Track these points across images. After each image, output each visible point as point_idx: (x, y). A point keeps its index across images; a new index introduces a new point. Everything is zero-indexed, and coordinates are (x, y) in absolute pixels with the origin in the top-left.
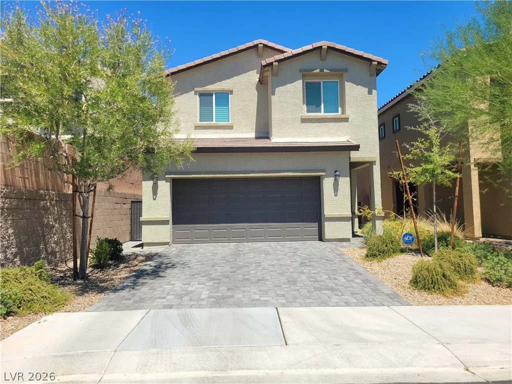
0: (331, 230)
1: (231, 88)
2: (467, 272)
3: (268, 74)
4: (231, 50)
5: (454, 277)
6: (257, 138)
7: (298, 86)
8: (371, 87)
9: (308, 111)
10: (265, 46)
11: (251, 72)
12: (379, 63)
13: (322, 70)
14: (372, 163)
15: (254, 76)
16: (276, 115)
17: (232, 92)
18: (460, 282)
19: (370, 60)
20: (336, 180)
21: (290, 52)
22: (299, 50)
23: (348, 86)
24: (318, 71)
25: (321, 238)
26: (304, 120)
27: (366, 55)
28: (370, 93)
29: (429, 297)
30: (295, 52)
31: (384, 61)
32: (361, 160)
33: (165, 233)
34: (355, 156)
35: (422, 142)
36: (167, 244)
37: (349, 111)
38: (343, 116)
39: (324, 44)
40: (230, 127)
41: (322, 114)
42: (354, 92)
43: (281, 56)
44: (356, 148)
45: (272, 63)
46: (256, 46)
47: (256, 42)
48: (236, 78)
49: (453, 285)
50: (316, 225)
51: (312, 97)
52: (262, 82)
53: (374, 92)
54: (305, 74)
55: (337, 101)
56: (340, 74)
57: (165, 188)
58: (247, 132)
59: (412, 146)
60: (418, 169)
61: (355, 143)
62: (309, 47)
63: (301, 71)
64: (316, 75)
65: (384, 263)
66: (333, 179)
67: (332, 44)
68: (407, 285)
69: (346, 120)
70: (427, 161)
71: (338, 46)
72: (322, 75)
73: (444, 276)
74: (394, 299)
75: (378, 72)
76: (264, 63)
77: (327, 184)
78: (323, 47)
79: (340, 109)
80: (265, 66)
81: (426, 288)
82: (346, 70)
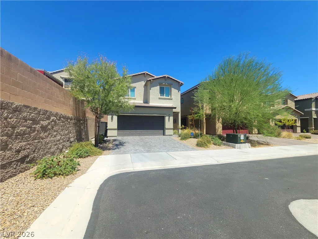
0: (167, 132)
1: (136, 86)
2: (209, 142)
3: (149, 83)
4: (136, 74)
5: (207, 143)
6: (144, 103)
7: (158, 88)
8: (179, 90)
9: (161, 96)
10: (147, 74)
11: (142, 82)
12: (182, 83)
13: (165, 84)
14: (178, 113)
15: (143, 83)
16: (151, 96)
17: (136, 87)
18: (208, 145)
19: (179, 82)
20: (169, 117)
21: (156, 77)
22: (159, 77)
23: (173, 89)
24: (164, 84)
25: (164, 135)
26: (160, 99)
27: (178, 81)
28: (179, 92)
29: (202, 148)
30: (158, 77)
31: (183, 83)
32: (175, 112)
33: (115, 133)
34: (174, 110)
35: (197, 108)
36: (116, 136)
37: (173, 97)
38: (171, 98)
39: (167, 76)
40: (135, 99)
41: (165, 97)
42: (174, 91)
43: (153, 78)
44: (175, 108)
45: (151, 80)
46: (144, 73)
47: (144, 72)
48: (137, 83)
49: (207, 145)
50: (163, 131)
51: (162, 92)
52: (146, 85)
53: (180, 91)
54: (160, 84)
55: (169, 93)
56: (170, 85)
57: (115, 118)
58: (140, 101)
59: (194, 109)
60: (196, 115)
61: (175, 107)
62: (162, 76)
63: (159, 83)
64: (164, 85)
65: (187, 141)
66: (168, 117)
67: (169, 76)
68: (195, 146)
69: (172, 99)
70: (198, 113)
71: (170, 77)
72: (165, 85)
73: (205, 143)
74: (193, 149)
75: (181, 86)
76: (148, 80)
77: (167, 118)
78: (166, 77)
79: (170, 96)
80: (148, 81)
81: (200, 146)
82: (172, 84)
